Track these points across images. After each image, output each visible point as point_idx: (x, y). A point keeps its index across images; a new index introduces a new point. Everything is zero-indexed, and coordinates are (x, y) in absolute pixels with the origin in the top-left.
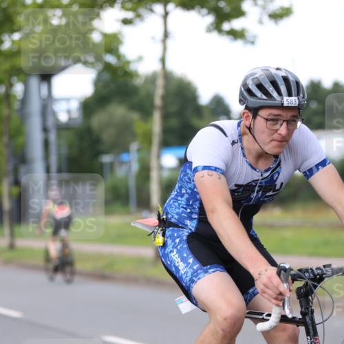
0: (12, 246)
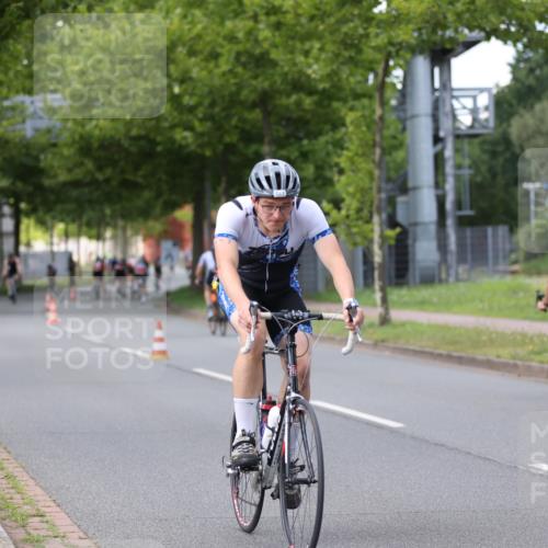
0: (385, 320)
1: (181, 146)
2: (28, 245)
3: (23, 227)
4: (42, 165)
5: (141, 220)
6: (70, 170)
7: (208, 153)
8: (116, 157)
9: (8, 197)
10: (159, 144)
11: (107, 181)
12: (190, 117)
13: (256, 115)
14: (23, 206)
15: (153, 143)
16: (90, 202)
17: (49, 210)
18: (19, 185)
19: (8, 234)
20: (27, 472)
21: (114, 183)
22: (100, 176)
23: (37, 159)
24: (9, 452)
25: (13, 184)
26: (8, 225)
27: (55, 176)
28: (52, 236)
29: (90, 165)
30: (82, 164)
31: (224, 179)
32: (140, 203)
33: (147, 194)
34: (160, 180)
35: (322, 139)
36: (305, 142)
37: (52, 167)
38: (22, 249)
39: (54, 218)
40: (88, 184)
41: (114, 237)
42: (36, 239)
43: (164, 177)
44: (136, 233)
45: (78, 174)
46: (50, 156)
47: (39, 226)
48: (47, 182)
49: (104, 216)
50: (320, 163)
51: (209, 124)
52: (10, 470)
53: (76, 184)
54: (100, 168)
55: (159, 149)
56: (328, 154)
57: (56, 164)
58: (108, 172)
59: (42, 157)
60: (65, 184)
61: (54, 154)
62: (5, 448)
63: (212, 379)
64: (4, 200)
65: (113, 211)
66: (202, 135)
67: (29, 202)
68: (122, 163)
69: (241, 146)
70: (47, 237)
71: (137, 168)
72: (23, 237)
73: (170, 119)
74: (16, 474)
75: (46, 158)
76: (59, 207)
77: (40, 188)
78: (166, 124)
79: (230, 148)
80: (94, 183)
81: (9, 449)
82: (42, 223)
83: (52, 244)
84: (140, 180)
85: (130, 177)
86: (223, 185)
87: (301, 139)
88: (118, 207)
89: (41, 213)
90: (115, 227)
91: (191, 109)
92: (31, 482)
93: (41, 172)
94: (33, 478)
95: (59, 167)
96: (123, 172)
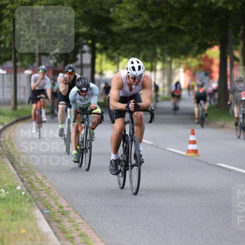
2: (101, 73)
3: (97, 60)
4: (112, 15)
5: (182, 57)
6: (131, 20)
7: (230, 8)
8: (164, 10)
9: (88, 39)
11: (158, 28)
14: (98, 45)
16: (146, 42)
17: (116, 49)
18: (95, 31)
19: (86, 65)
20: (96, 233)
21: (163, 30)
22: (153, 25)
23: (108, 12)
24: (83, 219)
25: (90, 30)
26: (87, 58)
27: (121, 24)
28: (118, 67)
29: (146, 16)
30: (140, 15)
31: (242, 27)
32: (182, 44)
33: (187, 38)
34: (197, 28)
37: (119, 17)
38: (97, 76)
39: (120, 54)
40: (145, 30)
41: (163, 69)
42: (106, 69)
43: (200, 26)
44: (179, 66)
45: (137, 23)
46: (117, 10)
47: (108, 60)
48: (115, 29)
49: (156, 53)
52: (83, 231)
53: (135, 30)
54: (153, 19)
57: (121, 15)
58: (159, 21)
59: (112, 10)
60: (128, 30)
61: (121, 8)
62: (80, 216)
63: (229, 170)
64: (85, 41)
65: (163, 50)
67: (102, 43)
68: (169, 15)
70: (115, 68)
71: (180, 19)
72: (97, 68)
74: (87, 234)
75: (114, 10)
76: (123, 47)
77: (110, 33)
80: (148, 29)
81: (83, 216)
82: (111, 58)
84: (182, 27)
85: (175, 25)
86: (242, 32)
88: (166, 47)
89: (110, 51)
90: (164, 61)
92: (98, 240)
93: (110, 21)
94: (99, 237)
95: (123, 18)
96: (170, 21)
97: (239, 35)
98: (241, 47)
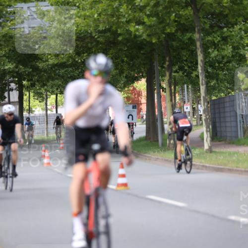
1: (136, 36)
2: (30, 111)
3: (25, 98)
9: (14, 77)
10: (120, 35)
12: (141, 14)
13: (189, 11)
14: (25, 83)
15: (116, 34)
25: (16, 67)
27: (47, 61)
31: (167, 59)
34: (123, 61)
35: (237, 28)
36: (225, 29)
37: (44, 54)
38: (25, 114)
39: (46, 91)
40: (71, 66)
48: (41, 65)
50: (235, 45)
51: (155, 19)
55: (120, 38)
56: (241, 38)
60: (54, 66)
63: (167, 204)
66: (150, 26)
67: (28, 81)
69: (179, 34)
72: (25, 104)
73: (126, 16)
76: (50, 83)
77: (36, 69)
78: (124, 20)
79: (170, 36)
83: (47, 110)
86: (167, 63)
87: (222, 28)
91: (142, 9)
95: (49, 54)
97: (165, 66)
98: (167, 78)
